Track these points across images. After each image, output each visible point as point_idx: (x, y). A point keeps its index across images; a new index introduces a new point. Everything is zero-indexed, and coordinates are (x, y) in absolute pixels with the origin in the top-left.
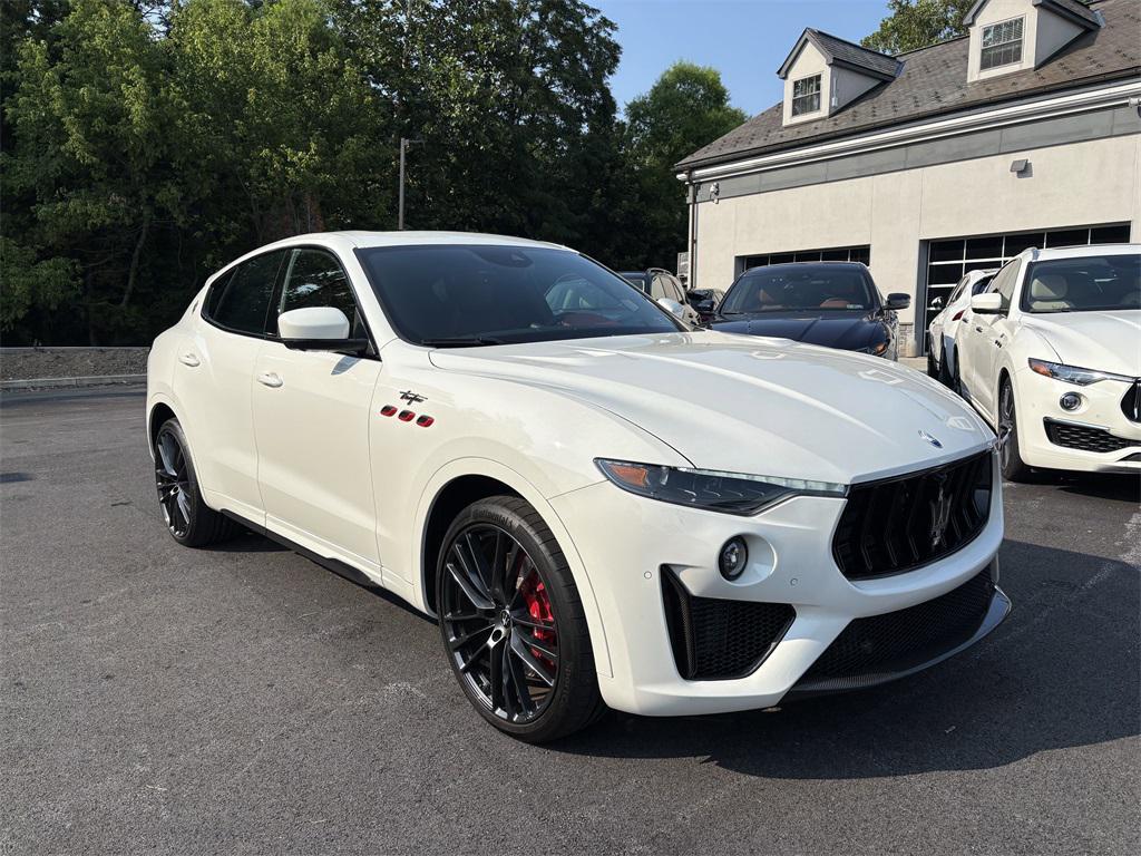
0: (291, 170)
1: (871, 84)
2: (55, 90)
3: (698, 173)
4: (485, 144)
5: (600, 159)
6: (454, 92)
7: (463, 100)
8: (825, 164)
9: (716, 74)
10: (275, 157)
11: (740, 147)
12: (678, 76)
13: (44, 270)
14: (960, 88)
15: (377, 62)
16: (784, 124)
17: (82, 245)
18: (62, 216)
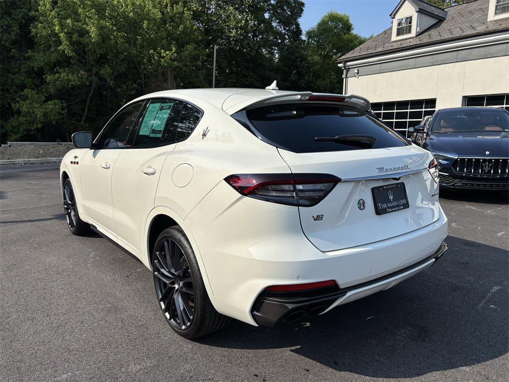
0: (162, 60)
1: (434, 21)
2: (56, 21)
3: (349, 63)
4: (246, 49)
5: (295, 57)
6: (232, 24)
7: (236, 28)
8: (414, 59)
9: (348, 17)
10: (156, 54)
11: (370, 51)
12: (330, 18)
13: (50, 105)
14: (484, 23)
15: (197, 9)
16: (392, 40)
17: (65, 93)
18: (57, 80)
